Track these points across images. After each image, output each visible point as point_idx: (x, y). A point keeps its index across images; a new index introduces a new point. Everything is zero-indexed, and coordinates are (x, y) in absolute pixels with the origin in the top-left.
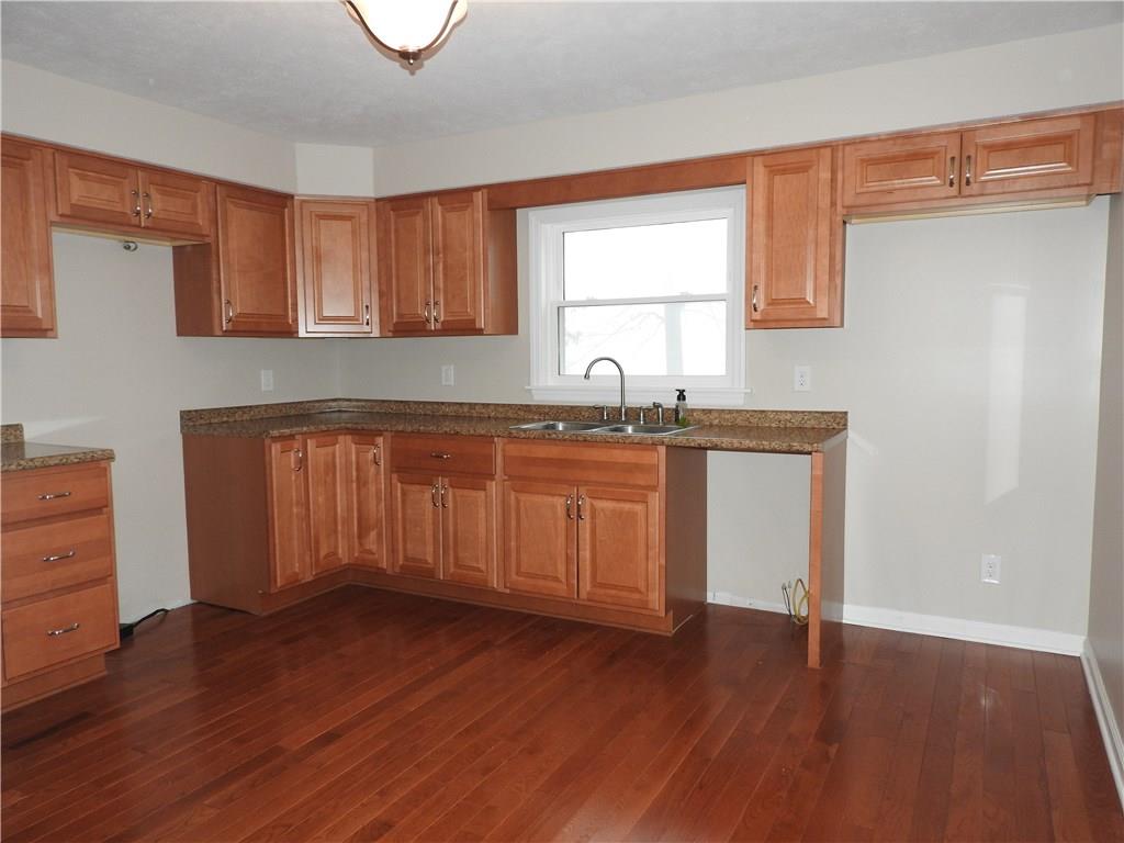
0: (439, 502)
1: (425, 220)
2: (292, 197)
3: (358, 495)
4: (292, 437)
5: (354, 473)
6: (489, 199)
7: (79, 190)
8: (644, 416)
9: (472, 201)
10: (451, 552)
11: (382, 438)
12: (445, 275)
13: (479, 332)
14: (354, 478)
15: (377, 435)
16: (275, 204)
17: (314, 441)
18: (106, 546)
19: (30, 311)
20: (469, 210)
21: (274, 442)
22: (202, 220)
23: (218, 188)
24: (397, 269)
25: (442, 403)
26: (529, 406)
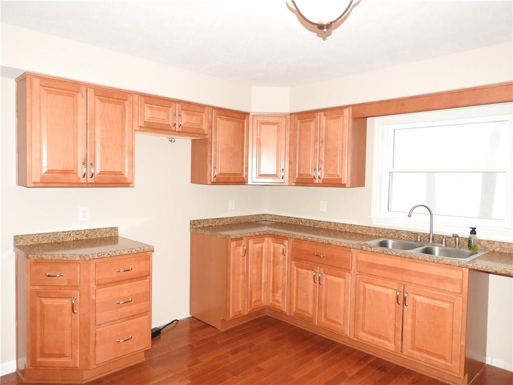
0: (318, 281)
1: (316, 123)
2: (249, 114)
3: (274, 270)
4: (241, 238)
5: (272, 258)
6: (353, 113)
7: (149, 114)
8: (446, 241)
9: (343, 114)
10: (323, 310)
11: (287, 241)
12: (326, 154)
13: (344, 186)
14: (272, 261)
15: (284, 239)
16: (240, 117)
17: (253, 240)
18: (147, 296)
19: (123, 174)
20: (341, 118)
21: (232, 241)
22: (205, 127)
23: (213, 110)
24: (300, 150)
25: (320, 221)
26: (370, 227)
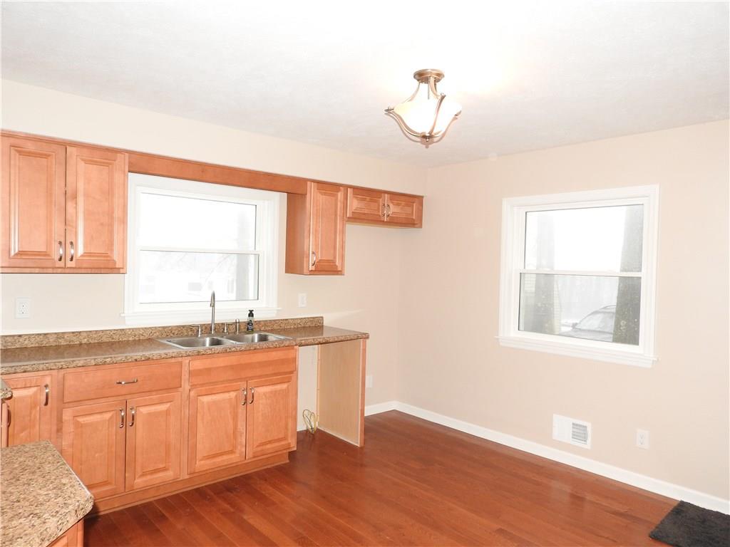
0: (125, 423)
6: (129, 162)
8: (227, 329)
11: (50, 378)
25: (20, 336)
26: (123, 330)
